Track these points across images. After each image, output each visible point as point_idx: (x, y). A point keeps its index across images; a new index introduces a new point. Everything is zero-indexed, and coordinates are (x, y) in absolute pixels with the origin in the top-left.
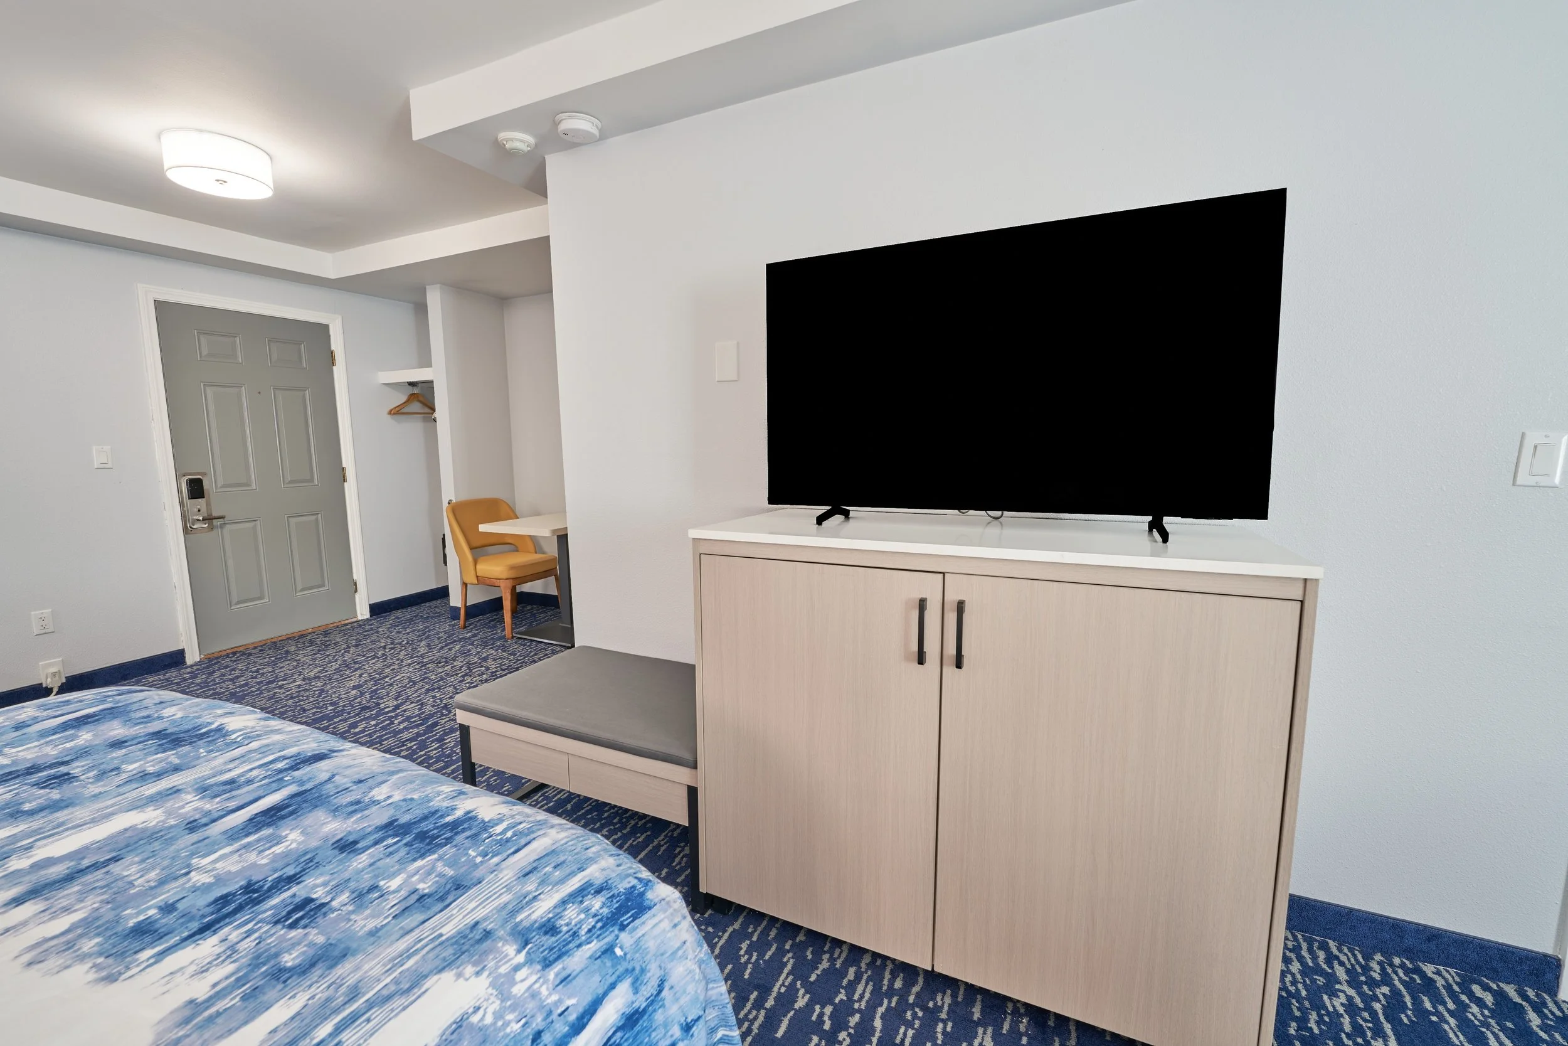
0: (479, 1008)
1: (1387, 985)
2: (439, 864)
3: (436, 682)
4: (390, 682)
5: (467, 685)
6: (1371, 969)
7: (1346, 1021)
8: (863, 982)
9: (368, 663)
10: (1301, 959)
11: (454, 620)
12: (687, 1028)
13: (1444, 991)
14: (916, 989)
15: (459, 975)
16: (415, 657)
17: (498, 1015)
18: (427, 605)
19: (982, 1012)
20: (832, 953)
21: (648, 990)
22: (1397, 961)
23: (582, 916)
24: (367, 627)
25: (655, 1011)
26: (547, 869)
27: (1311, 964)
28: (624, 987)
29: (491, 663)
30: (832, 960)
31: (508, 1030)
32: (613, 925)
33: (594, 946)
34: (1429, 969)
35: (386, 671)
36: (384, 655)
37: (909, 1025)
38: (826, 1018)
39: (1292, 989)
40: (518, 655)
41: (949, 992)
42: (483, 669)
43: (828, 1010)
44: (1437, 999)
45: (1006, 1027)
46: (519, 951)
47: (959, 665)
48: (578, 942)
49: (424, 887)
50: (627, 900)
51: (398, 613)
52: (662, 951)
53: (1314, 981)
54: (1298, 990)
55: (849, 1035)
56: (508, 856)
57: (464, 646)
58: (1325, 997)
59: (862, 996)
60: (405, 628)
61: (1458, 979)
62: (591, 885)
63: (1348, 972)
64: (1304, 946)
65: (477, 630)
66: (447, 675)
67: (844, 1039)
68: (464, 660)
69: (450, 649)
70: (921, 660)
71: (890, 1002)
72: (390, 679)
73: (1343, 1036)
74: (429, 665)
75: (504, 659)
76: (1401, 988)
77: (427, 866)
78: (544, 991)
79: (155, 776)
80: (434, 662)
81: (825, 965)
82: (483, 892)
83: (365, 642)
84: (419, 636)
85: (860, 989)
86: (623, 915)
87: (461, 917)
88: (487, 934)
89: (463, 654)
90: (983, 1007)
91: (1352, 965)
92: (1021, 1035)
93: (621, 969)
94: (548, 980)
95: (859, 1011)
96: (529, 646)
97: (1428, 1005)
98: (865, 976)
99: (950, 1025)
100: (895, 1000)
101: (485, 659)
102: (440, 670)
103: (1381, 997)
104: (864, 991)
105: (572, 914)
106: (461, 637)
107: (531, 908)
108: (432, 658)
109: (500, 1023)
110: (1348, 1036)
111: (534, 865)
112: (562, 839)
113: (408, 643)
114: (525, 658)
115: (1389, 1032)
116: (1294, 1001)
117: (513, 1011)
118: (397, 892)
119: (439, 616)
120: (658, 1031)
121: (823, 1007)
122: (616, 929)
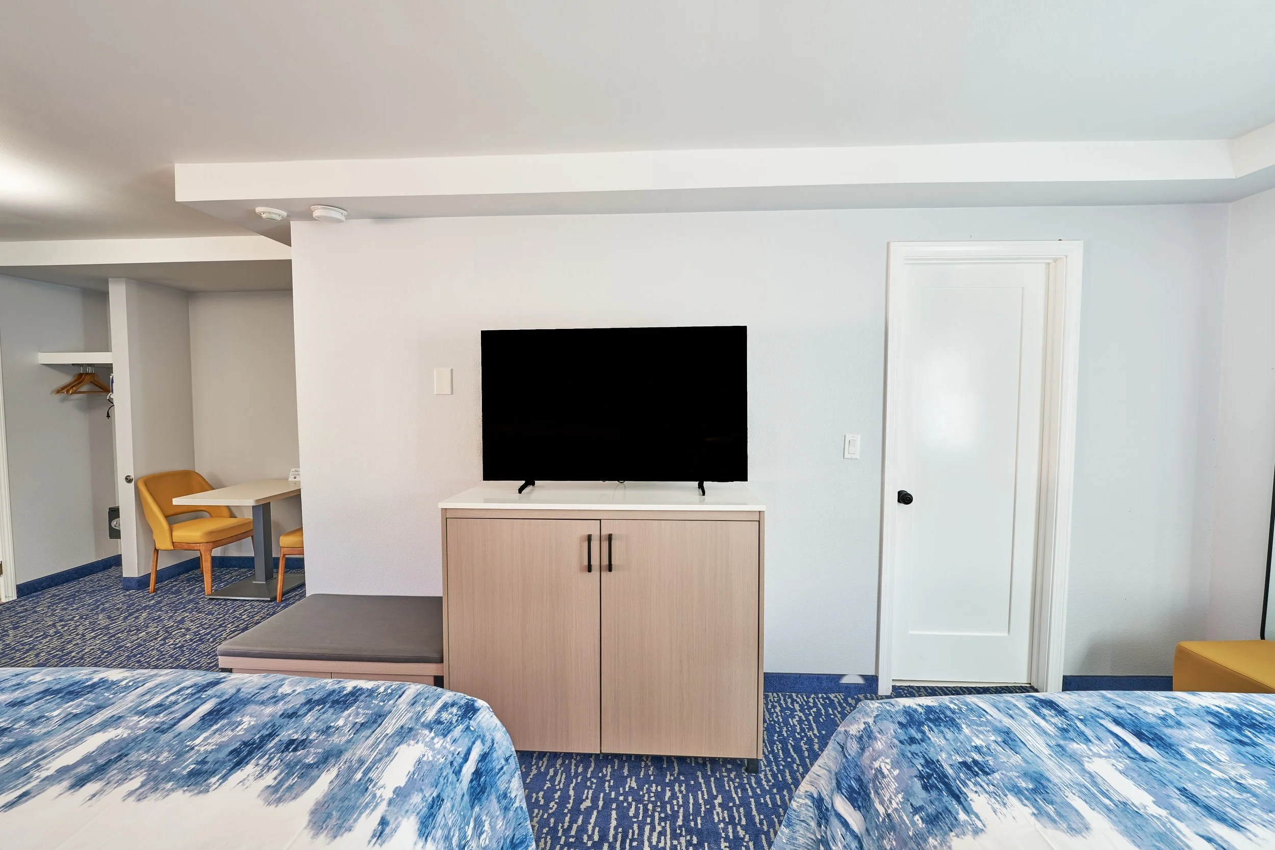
0: (424, 755)
1: (815, 707)
2: (360, 710)
3: (134, 649)
4: (79, 656)
5: (172, 646)
6: (810, 702)
7: (798, 729)
8: (559, 774)
9: (41, 643)
10: (780, 705)
11: (127, 590)
12: (507, 760)
13: (837, 704)
14: (591, 769)
15: (409, 745)
16: (97, 630)
17: (434, 757)
18: (87, 580)
19: (629, 771)
20: (537, 764)
21: (488, 744)
22: (820, 695)
23: (451, 716)
24: (19, 609)
25: (492, 753)
26: (422, 700)
27: (785, 706)
28: (478, 743)
29: (190, 625)
30: (538, 768)
31: (440, 761)
32: (466, 718)
33: (461, 727)
34: (832, 696)
35: (69, 647)
36: (56, 633)
37: (590, 788)
38: (540, 799)
39: (776, 720)
40: (216, 613)
41: (609, 766)
42: (183, 630)
43: (541, 794)
44: (835, 708)
45: (642, 774)
46: (430, 732)
47: (610, 570)
48: (454, 726)
49: (360, 720)
50: (467, 707)
51: (53, 591)
52: (489, 728)
53: (785, 714)
54: (779, 720)
55: (556, 803)
56: (397, 699)
57: (152, 613)
58: (790, 719)
59: (560, 782)
60: (71, 605)
61: (843, 697)
62: (448, 703)
63: (800, 706)
64: (782, 698)
65: (160, 597)
66: (145, 641)
67: (553, 806)
68: (158, 625)
69: (137, 618)
70: (590, 570)
71: (577, 780)
72: (78, 653)
73: (796, 734)
74: (119, 635)
75: (203, 619)
76: (821, 707)
77: (353, 712)
78: (448, 746)
79: (87, 714)
80: (123, 631)
81: (534, 772)
82: (395, 715)
83: (25, 624)
84: (92, 610)
85: (558, 779)
86: (468, 714)
87: (392, 726)
88: (411, 729)
89: (153, 620)
90: (629, 768)
91: (802, 702)
92: (650, 776)
93: (475, 736)
94: (448, 742)
95: (560, 789)
96: (224, 605)
97: (831, 712)
98: (560, 771)
99: (612, 781)
100: (580, 778)
101: (182, 621)
102: (135, 638)
103: (813, 713)
104: (561, 778)
105: (445, 716)
106: (144, 605)
107: (425, 716)
108: (120, 628)
109: (436, 759)
110: (798, 734)
111: (414, 700)
112: (420, 688)
113: (81, 618)
114: (224, 615)
115: (815, 727)
116: (777, 725)
117: (439, 754)
118: (345, 726)
119: (107, 589)
120: (495, 762)
121: (537, 794)
122: (467, 719)
